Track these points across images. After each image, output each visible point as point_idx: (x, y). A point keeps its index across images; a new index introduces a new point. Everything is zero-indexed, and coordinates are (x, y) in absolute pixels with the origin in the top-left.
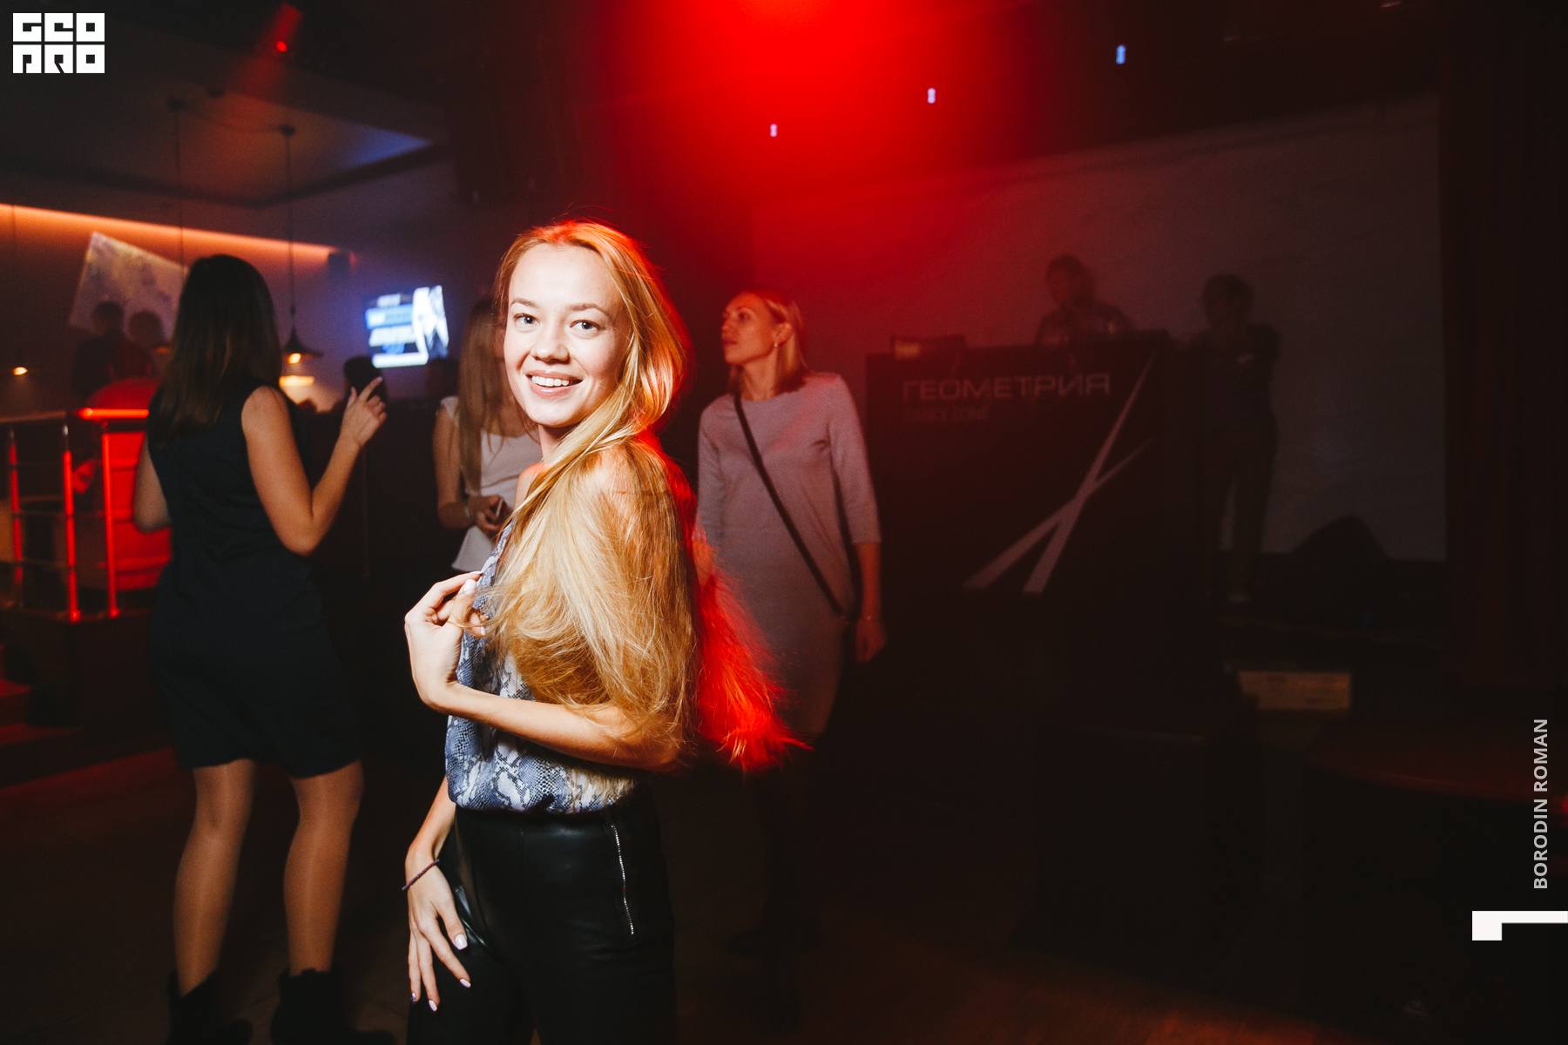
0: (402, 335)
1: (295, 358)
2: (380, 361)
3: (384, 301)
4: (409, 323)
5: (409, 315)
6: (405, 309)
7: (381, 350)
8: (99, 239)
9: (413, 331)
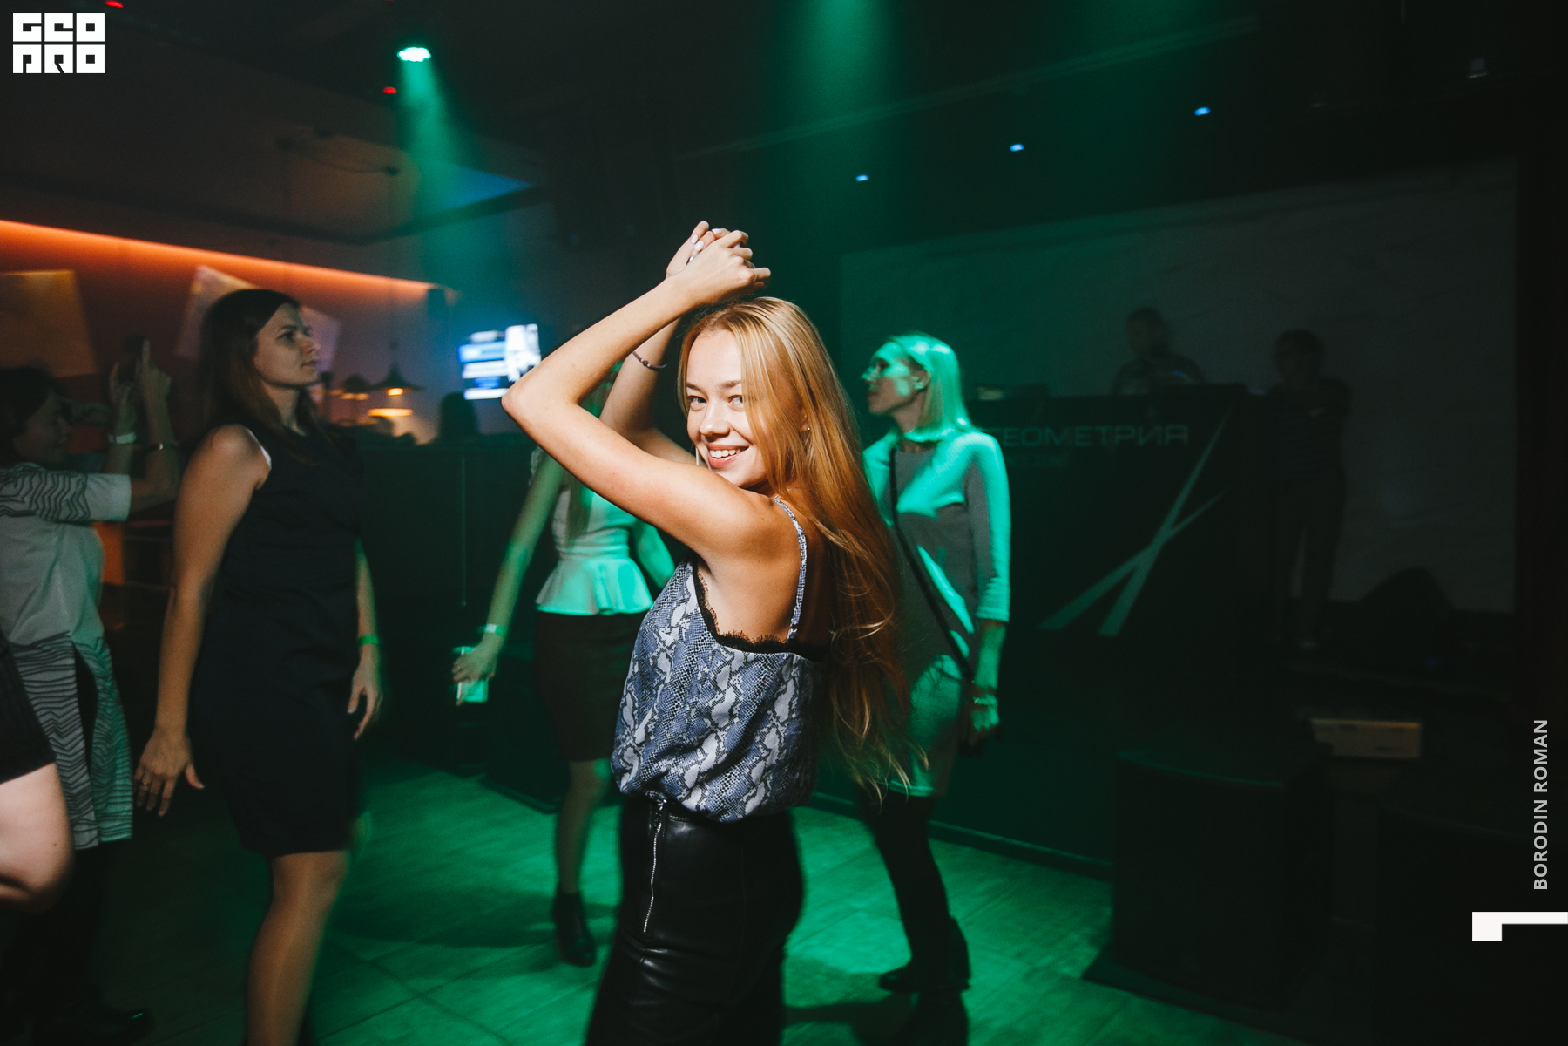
0: (495, 370)
1: (396, 392)
2: (472, 394)
3: (479, 336)
4: (502, 359)
5: (501, 351)
6: (498, 345)
7: (474, 383)
8: (207, 272)
9: (505, 367)
